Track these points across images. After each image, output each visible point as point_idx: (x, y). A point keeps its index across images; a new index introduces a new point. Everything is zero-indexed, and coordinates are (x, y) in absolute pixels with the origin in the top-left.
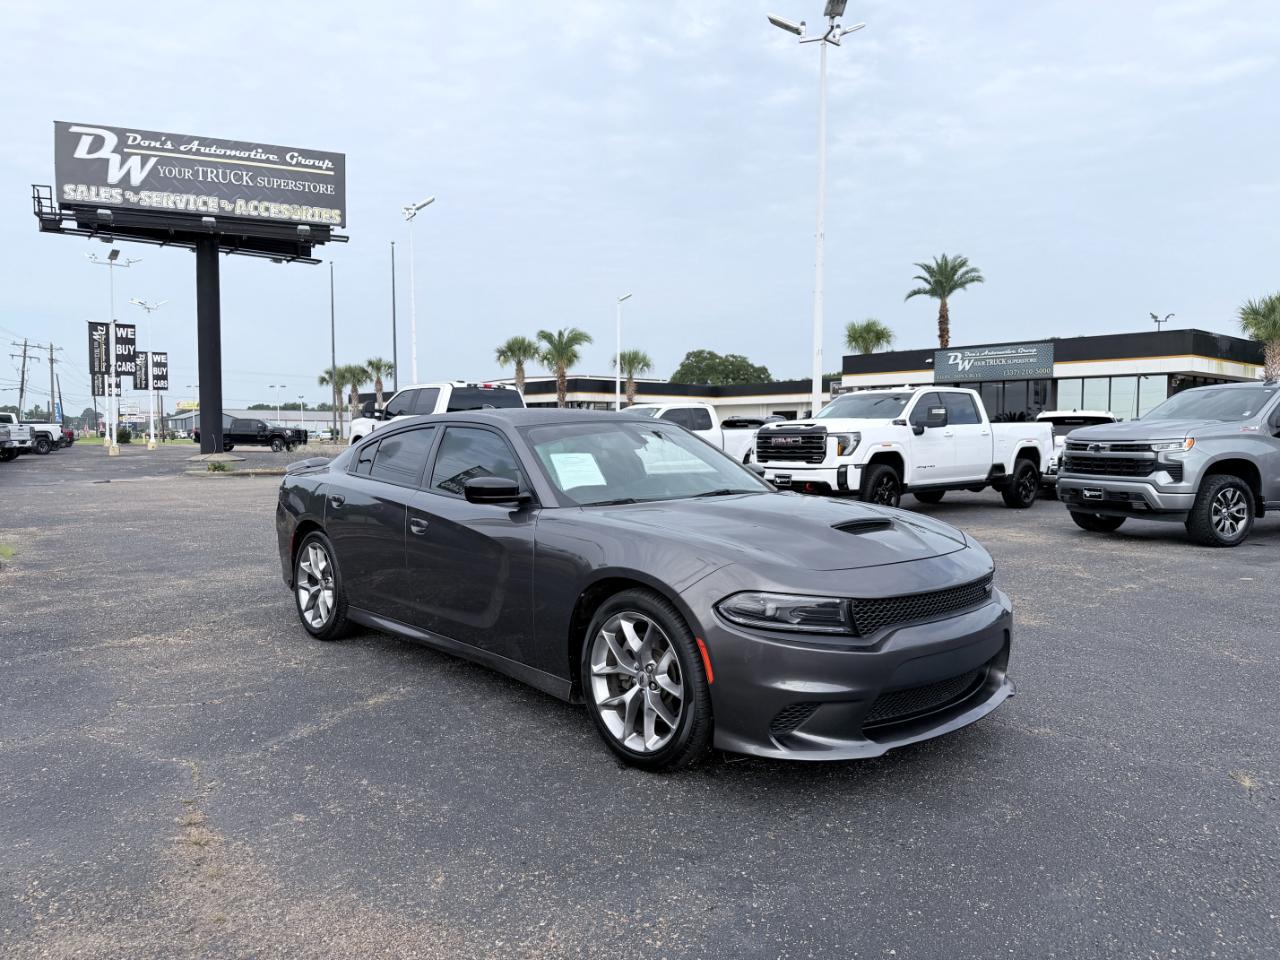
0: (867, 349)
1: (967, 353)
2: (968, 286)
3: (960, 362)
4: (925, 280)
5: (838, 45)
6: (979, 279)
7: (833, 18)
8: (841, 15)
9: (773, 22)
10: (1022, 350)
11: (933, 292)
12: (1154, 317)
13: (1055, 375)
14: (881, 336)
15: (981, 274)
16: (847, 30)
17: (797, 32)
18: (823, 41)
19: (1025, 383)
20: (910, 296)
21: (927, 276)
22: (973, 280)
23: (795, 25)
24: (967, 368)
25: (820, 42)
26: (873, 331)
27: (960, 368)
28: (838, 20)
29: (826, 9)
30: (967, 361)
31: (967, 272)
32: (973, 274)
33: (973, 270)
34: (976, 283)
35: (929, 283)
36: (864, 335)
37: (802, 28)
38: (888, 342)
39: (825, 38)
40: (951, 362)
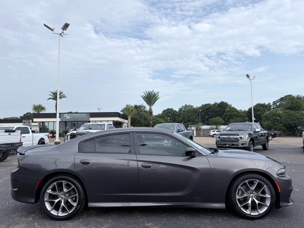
0: (38, 112)
1: (69, 114)
2: (62, 98)
3: (67, 117)
4: (52, 96)
5: (62, 37)
6: (65, 97)
7: (63, 30)
8: (66, 30)
9: (45, 25)
10: (82, 114)
11: (53, 99)
12: (98, 109)
13: (90, 120)
14: (43, 108)
15: (66, 96)
16: (65, 34)
17: (52, 30)
18: (60, 35)
19: (83, 122)
20: (48, 99)
21: (52, 95)
22: (64, 97)
23: (52, 28)
24: (69, 118)
25: (59, 35)
26: (41, 107)
27: (67, 118)
28: (64, 31)
29: (63, 27)
30: (69, 116)
31: (62, 95)
32: (64, 96)
33: (64, 95)
34: (64, 98)
35: (53, 97)
36: (39, 108)
37: (54, 30)
38: (44, 110)
39: (60, 34)
40: (65, 116)
